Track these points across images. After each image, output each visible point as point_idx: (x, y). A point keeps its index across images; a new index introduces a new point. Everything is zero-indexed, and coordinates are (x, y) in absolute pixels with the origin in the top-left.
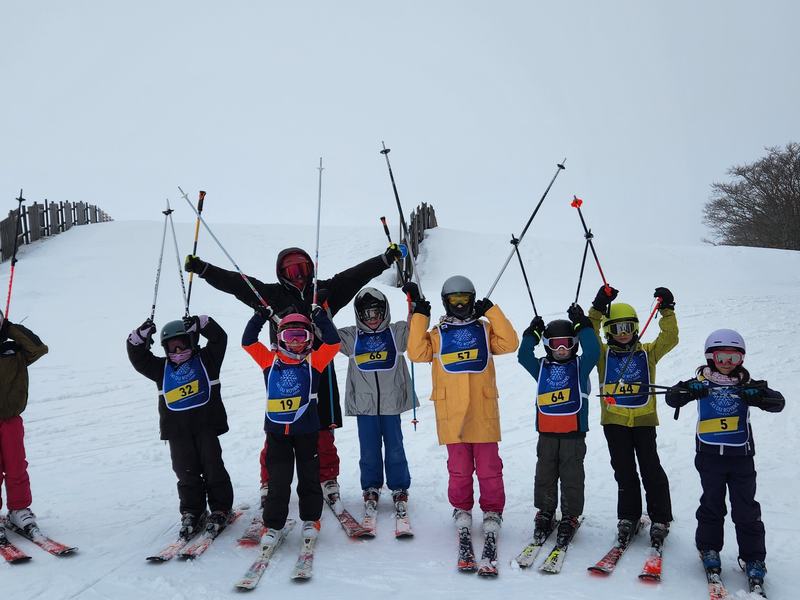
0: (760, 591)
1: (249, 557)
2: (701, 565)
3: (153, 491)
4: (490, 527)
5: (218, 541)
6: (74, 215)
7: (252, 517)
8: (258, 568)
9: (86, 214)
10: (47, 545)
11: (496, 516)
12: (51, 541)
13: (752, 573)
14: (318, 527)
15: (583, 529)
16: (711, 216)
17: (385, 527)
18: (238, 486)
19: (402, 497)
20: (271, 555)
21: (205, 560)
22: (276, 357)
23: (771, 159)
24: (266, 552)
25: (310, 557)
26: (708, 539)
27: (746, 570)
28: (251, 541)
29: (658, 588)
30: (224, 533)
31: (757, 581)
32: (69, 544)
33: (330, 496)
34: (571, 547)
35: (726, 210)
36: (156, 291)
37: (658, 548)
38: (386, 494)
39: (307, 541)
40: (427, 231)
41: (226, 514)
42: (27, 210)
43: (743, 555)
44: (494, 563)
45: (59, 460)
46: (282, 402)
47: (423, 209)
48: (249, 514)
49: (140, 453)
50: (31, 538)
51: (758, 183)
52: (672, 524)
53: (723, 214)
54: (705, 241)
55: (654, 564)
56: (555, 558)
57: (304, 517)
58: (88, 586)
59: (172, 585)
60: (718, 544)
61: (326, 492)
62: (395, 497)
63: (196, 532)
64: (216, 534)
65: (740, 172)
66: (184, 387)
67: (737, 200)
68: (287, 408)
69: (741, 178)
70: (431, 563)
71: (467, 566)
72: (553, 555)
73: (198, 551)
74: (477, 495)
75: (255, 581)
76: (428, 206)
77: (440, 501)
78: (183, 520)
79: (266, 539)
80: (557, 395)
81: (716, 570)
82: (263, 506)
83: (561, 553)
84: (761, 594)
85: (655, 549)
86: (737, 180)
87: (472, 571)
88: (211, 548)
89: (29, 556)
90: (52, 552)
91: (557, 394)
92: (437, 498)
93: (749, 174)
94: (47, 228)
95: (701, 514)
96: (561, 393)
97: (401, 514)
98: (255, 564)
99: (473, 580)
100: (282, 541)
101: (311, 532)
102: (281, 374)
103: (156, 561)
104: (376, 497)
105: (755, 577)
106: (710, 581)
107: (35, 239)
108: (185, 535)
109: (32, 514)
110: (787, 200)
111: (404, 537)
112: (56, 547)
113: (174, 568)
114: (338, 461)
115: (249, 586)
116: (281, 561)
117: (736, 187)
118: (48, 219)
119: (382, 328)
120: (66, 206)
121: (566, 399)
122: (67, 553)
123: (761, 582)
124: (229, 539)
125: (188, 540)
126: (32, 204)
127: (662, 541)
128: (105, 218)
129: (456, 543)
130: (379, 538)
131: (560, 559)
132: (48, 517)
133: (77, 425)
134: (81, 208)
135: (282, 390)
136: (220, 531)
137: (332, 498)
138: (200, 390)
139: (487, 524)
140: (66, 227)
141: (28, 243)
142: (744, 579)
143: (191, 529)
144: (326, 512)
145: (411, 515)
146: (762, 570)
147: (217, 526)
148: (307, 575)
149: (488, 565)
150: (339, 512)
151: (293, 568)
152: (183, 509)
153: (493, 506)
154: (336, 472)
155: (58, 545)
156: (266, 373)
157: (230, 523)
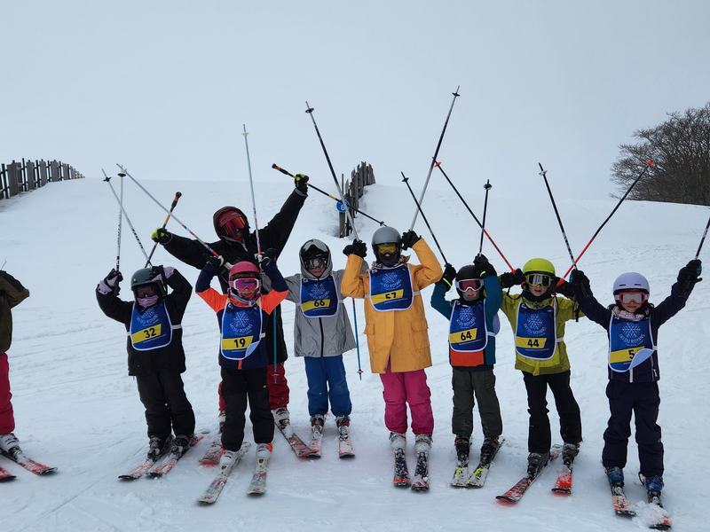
0: (658, 502)
1: (210, 475)
2: (606, 480)
3: (124, 418)
4: (422, 447)
5: (181, 461)
6: (49, 173)
7: (212, 440)
8: (217, 485)
9: (60, 172)
10: (30, 465)
11: (427, 438)
12: (33, 462)
13: (651, 486)
14: (271, 449)
15: (503, 449)
16: (619, 174)
17: (330, 448)
18: (199, 413)
19: (344, 422)
20: (229, 473)
21: (170, 477)
22: (228, 301)
23: (671, 124)
24: (224, 471)
25: (264, 475)
26: (614, 456)
27: (646, 484)
28: (211, 461)
29: (569, 499)
30: (187, 454)
31: (655, 493)
32: (50, 465)
33: (281, 422)
34: (492, 464)
35: (631, 168)
36: (119, 244)
37: (569, 465)
38: (330, 419)
39: (261, 461)
40: (366, 188)
41: (189, 438)
42: (6, 168)
43: (643, 471)
44: (425, 479)
45: (39, 391)
46: (236, 341)
47: (363, 167)
48: (209, 437)
49: (111, 384)
50: (15, 459)
51: (660, 144)
52: (581, 444)
53: (628, 172)
54: (613, 196)
55: (565, 480)
56: (479, 475)
57: (257, 441)
58: (66, 502)
59: (141, 500)
60: (622, 461)
61: (277, 418)
62: (338, 422)
63: (163, 454)
64: (180, 456)
65: (645, 135)
66: (148, 329)
67: (641, 160)
68: (240, 346)
69: (645, 140)
70: (371, 479)
71: (402, 482)
72: (477, 472)
73: (164, 470)
74: (410, 421)
75: (215, 496)
76: (367, 165)
77: (378, 425)
78: (151, 443)
79: (224, 460)
80: (465, 335)
81: (619, 484)
82: (221, 431)
83: (484, 470)
84: (659, 504)
85: (566, 466)
86: (642, 142)
87: (406, 486)
88: (176, 468)
89: (14, 475)
90: (34, 471)
91: (465, 333)
92: (375, 423)
93: (651, 137)
94: (25, 184)
95: (608, 436)
96: (469, 333)
97: (343, 437)
98: (215, 481)
99: (407, 494)
100: (239, 461)
101: (264, 453)
102: (235, 316)
103: (127, 479)
104: (322, 423)
105: (653, 490)
106: (614, 493)
107: (13, 194)
108: (153, 456)
109: (16, 439)
110: (685, 160)
111: (347, 457)
112: (39, 468)
113: (143, 485)
114: (288, 390)
115: (209, 501)
116: (238, 478)
117: (641, 148)
118: (25, 176)
119: (325, 276)
120: (42, 164)
121: (474, 337)
122: (47, 472)
123: (659, 494)
124: (192, 460)
125: (155, 461)
126: (10, 163)
127: (573, 459)
128: (76, 176)
129: (393, 462)
130: (324, 458)
131: (483, 474)
132: (30, 441)
133: (56, 360)
134: (55, 166)
135: (235, 330)
136: (184, 452)
137: (283, 424)
138: (162, 333)
139: (418, 445)
140: (41, 183)
141: (7, 198)
142: (644, 491)
143: (158, 451)
144: (277, 436)
145: (352, 438)
146: (660, 484)
147: (181, 449)
148: (261, 491)
149: (420, 481)
150: (289, 436)
151: (249, 485)
152: (150, 434)
153: (424, 429)
154: (286, 400)
155: (40, 465)
156: (219, 315)
157: (193, 445)
